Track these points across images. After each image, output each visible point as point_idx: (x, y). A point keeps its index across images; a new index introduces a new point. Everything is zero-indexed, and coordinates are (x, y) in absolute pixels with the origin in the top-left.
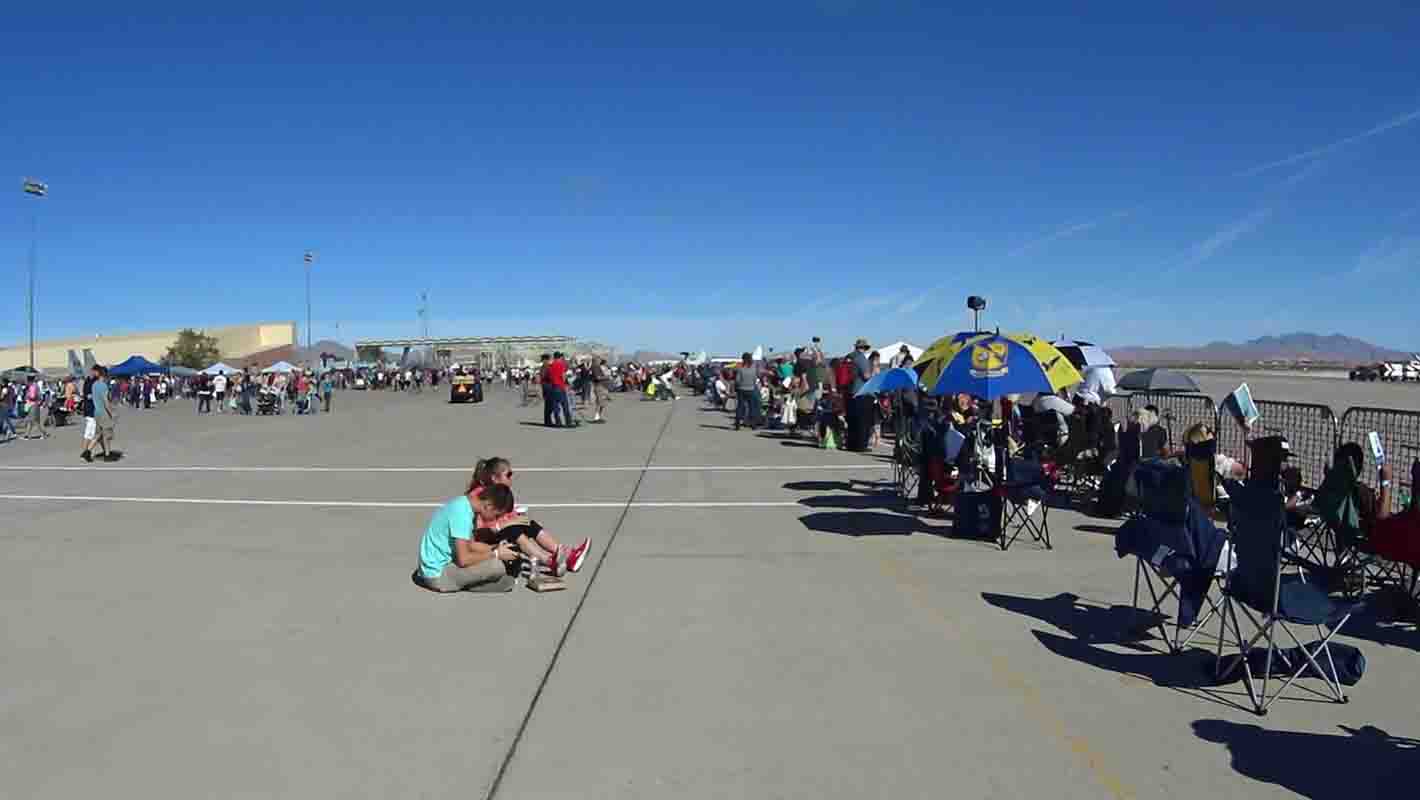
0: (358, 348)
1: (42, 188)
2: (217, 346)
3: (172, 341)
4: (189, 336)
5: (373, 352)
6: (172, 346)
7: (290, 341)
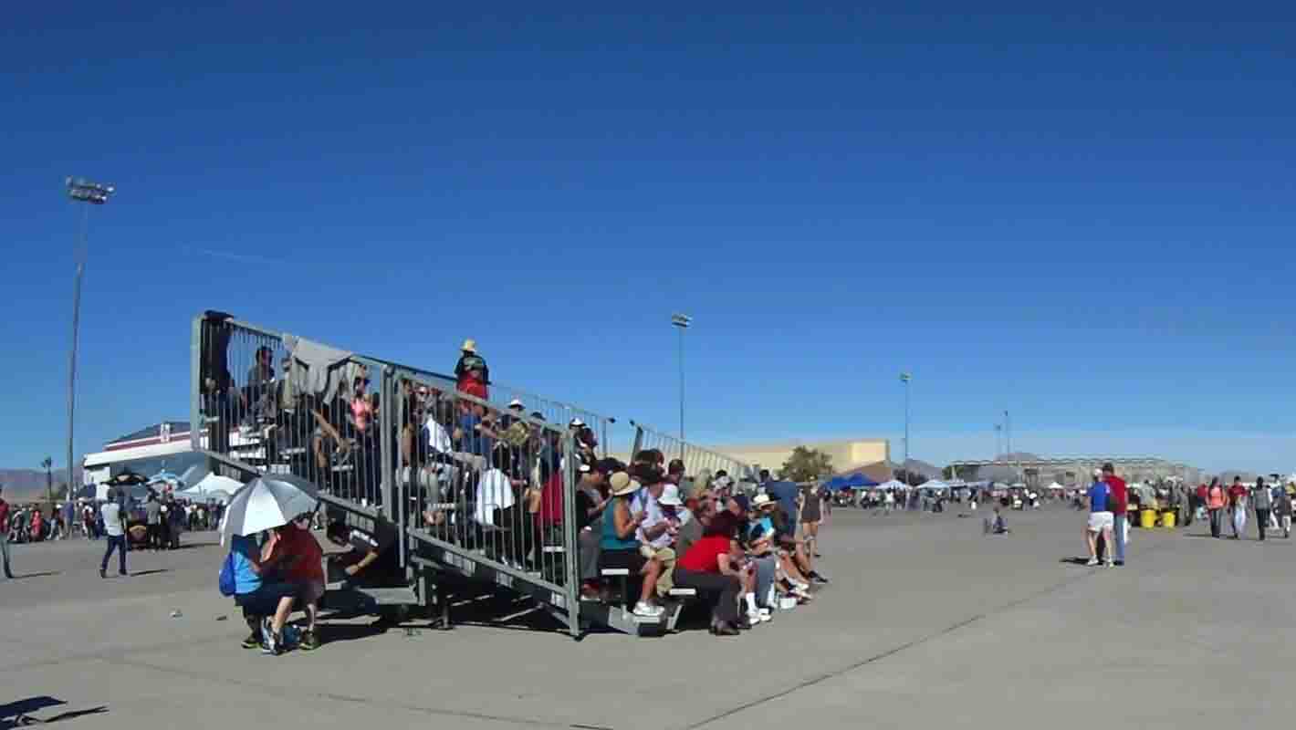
0: (956, 466)
1: (686, 320)
2: (830, 463)
3: (786, 456)
4: (801, 452)
5: (968, 471)
6: (786, 461)
7: (882, 458)
